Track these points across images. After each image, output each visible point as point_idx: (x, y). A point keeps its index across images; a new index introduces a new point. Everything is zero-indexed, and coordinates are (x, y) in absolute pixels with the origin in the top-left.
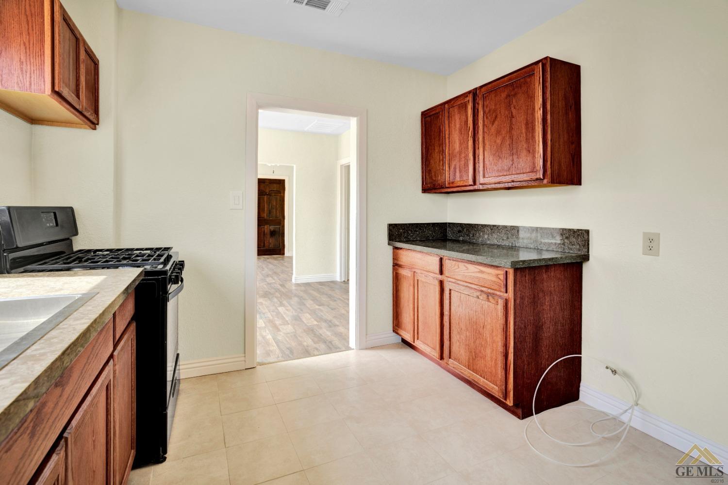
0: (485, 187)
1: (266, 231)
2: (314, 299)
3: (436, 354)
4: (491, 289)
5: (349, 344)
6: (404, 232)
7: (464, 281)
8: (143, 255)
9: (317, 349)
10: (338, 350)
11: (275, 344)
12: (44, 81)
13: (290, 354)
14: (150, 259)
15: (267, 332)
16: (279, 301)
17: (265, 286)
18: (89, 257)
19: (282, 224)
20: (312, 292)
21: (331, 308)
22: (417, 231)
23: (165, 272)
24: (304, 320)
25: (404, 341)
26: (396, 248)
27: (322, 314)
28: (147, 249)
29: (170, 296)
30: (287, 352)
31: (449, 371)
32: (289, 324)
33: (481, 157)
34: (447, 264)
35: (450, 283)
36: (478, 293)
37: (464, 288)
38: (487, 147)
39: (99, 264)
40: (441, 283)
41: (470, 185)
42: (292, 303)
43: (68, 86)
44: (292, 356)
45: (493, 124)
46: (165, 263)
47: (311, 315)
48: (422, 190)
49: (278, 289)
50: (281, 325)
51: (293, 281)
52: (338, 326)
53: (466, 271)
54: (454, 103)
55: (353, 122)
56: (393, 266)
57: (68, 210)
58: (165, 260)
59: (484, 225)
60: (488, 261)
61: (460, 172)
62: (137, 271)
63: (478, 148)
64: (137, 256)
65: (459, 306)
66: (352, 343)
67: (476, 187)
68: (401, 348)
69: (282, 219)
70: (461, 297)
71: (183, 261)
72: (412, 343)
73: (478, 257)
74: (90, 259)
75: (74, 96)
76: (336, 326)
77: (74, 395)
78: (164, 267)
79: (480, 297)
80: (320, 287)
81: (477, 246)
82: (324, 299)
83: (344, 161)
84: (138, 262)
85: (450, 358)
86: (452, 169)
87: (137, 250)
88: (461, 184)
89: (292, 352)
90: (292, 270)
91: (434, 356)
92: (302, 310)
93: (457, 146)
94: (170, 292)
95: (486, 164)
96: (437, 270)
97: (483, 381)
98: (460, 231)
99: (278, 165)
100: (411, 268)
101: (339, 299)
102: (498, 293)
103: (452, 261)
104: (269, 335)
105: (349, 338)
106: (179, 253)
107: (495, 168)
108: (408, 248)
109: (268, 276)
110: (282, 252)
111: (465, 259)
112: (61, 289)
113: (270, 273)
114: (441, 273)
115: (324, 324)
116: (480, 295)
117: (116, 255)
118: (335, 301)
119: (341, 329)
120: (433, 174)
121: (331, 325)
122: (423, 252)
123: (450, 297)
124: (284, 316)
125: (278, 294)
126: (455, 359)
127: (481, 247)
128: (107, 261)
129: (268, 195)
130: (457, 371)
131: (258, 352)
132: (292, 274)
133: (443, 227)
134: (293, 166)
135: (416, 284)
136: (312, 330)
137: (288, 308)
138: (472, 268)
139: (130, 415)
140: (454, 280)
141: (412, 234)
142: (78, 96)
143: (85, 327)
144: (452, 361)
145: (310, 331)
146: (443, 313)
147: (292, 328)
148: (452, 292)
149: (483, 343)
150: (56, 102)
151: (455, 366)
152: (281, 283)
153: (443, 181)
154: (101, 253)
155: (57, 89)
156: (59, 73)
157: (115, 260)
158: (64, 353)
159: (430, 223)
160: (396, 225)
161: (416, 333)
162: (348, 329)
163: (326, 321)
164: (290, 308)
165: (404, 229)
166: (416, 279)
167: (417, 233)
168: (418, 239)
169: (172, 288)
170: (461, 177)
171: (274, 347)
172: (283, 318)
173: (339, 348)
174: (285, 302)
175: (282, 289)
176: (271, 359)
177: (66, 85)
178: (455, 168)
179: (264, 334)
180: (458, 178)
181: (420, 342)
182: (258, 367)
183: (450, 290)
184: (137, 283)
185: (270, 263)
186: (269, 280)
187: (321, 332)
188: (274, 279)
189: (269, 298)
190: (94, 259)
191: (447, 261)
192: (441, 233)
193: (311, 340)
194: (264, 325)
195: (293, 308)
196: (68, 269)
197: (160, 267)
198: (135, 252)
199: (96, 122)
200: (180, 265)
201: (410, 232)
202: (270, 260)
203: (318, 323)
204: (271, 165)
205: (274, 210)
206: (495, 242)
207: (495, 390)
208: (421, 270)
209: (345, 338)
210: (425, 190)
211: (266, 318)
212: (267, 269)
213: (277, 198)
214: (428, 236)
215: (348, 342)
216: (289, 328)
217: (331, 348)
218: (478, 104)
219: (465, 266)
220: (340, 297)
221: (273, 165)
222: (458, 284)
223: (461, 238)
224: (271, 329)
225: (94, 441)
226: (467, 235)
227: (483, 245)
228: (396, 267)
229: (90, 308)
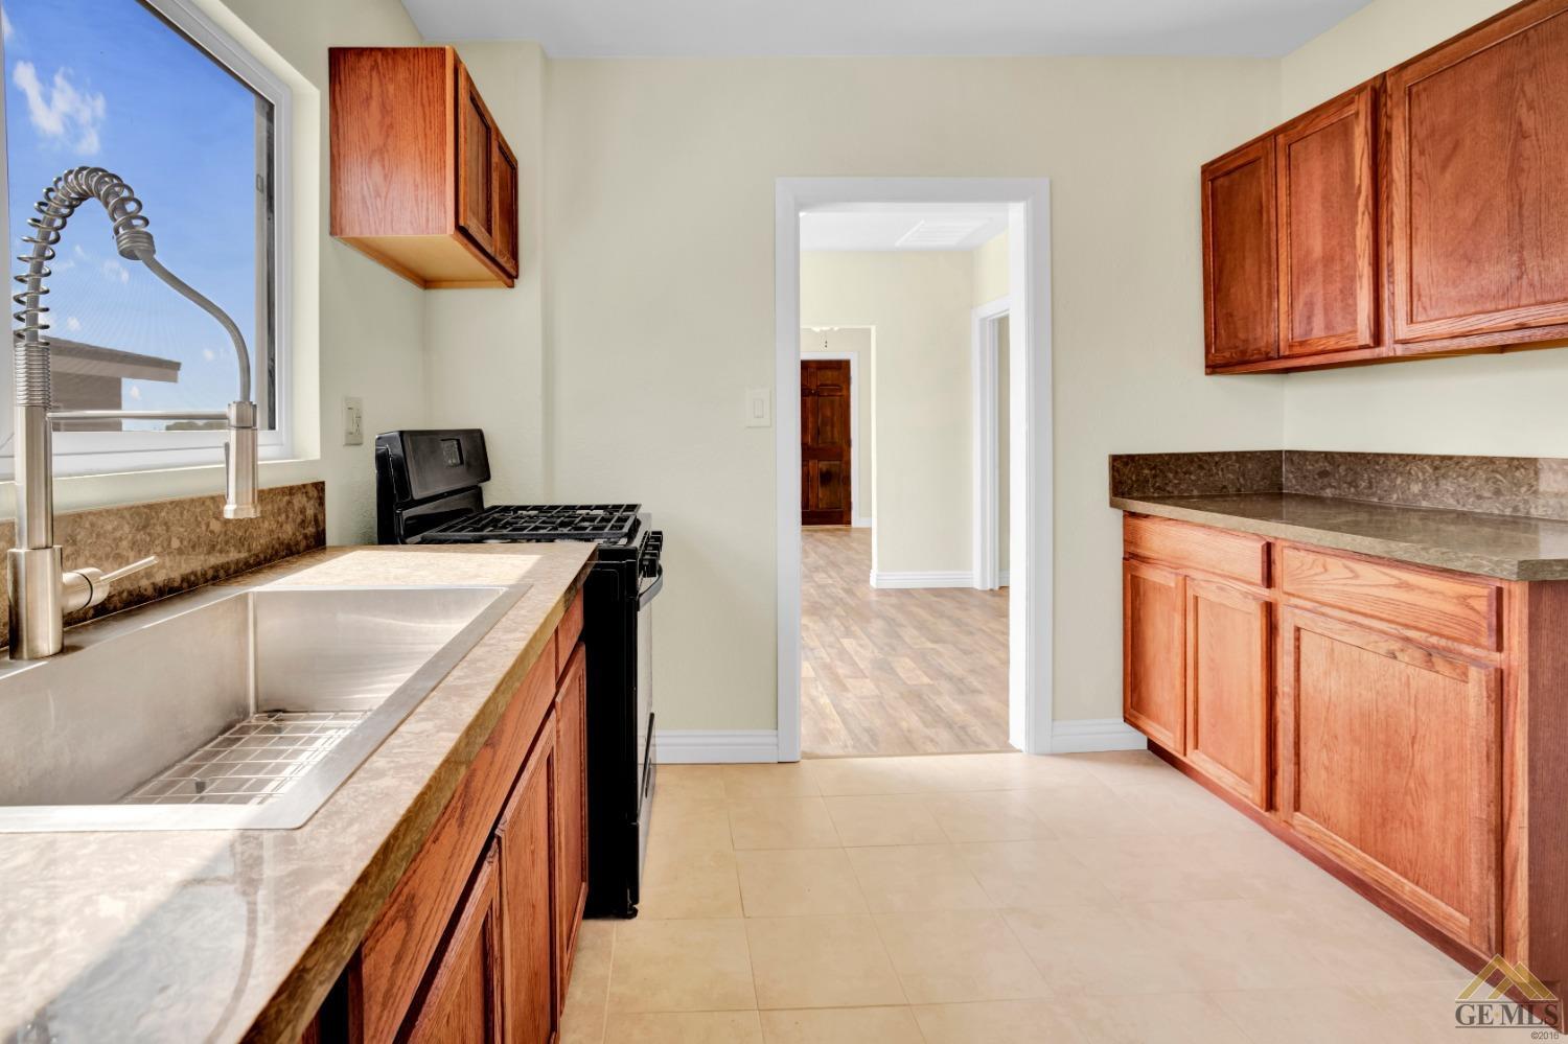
0: (1415, 348)
1: (811, 473)
2: (921, 626)
3: (1254, 794)
4: (1441, 636)
5: (1008, 738)
6: (1155, 476)
7: (1341, 608)
8: (592, 519)
9: (932, 740)
10: (983, 748)
11: (837, 717)
12: (445, 212)
13: (872, 743)
14: (605, 527)
15: (820, 689)
16: (842, 624)
17: (812, 591)
18: (509, 519)
19: (845, 459)
20: (916, 610)
21: (961, 650)
22: (1191, 474)
23: (633, 553)
24: (900, 671)
25: (1155, 748)
26: (1131, 515)
27: (940, 661)
28: (598, 507)
29: (641, 599)
30: (866, 739)
31: (1294, 844)
32: (867, 677)
33: (1400, 269)
34: (1285, 560)
35: (1297, 611)
36: (1395, 646)
37: (1344, 626)
38: (1422, 233)
39: (525, 532)
40: (1270, 609)
41: (1366, 347)
42: (873, 631)
43: (475, 214)
44: (875, 749)
45: (1444, 168)
46: (631, 535)
47: (915, 663)
48: (1207, 367)
49: (841, 599)
50: (850, 677)
51: (873, 582)
52: (980, 692)
53: (1354, 582)
54: (1306, 126)
55: (1016, 214)
56: (1124, 559)
57: (475, 435)
58: (630, 530)
59: (1408, 455)
60: (1432, 556)
61: (1327, 310)
62: (587, 549)
63: (1390, 243)
64: (584, 520)
65: (1327, 674)
66: (1018, 735)
67: (1383, 351)
68: (1146, 764)
69: (845, 447)
70: (1332, 650)
71: (660, 533)
72: (1180, 756)
73: (1393, 545)
74: (511, 524)
75: (483, 230)
76: (975, 691)
77: (507, 766)
78: (630, 542)
79: (1397, 654)
80: (936, 599)
81: (1385, 514)
82: (944, 627)
83: (990, 309)
84: (587, 531)
85: (1297, 808)
86: (1299, 305)
87: (582, 508)
88: (1332, 344)
89: (874, 739)
90: (871, 560)
91: (1246, 797)
92: (894, 649)
93: (1317, 245)
94: (640, 592)
95: (1418, 285)
96: (1256, 571)
97: (1413, 893)
98: (1323, 474)
99: (836, 329)
100: (1176, 565)
101: (981, 630)
102: (1468, 650)
103: (1302, 553)
104: (825, 696)
105: (1008, 724)
106: (653, 517)
107: (1453, 293)
108: (1167, 515)
109: (817, 569)
110: (845, 520)
111: (1348, 548)
112: (477, 576)
113: (821, 562)
114: (1269, 580)
115: (945, 686)
116: (1402, 650)
117: (549, 518)
118: (971, 633)
119: (987, 701)
120: (1240, 324)
121: (961, 688)
122: (1210, 527)
123: (1298, 648)
124: (856, 659)
125: (839, 610)
126: (1314, 816)
127: (1399, 517)
128: (536, 528)
129: (814, 395)
130: (1321, 850)
131: (803, 731)
132: (870, 567)
133: (1271, 461)
134: (869, 330)
135: (1191, 607)
136: (920, 696)
137: (862, 642)
138: (1370, 573)
139: (579, 817)
140: (1309, 605)
141: (1176, 481)
142: (489, 231)
143: (522, 645)
144: (1305, 818)
145: (915, 697)
146: (1276, 688)
147: (873, 687)
148: (1302, 632)
149: (1412, 785)
150: (460, 246)
151: (1313, 834)
152: (845, 585)
153: (1272, 340)
154: (524, 512)
155: (462, 223)
156: (465, 193)
157: (550, 526)
158: (497, 689)
159: (1229, 453)
160: (1131, 458)
161: (1191, 730)
162: (1006, 703)
163: (950, 678)
164: (867, 641)
165: (1154, 468)
166: (1190, 594)
167: (1193, 477)
168: (1195, 493)
169: (644, 583)
170: (1329, 326)
171: (836, 724)
172: (854, 664)
173: (987, 745)
174: (855, 628)
175: (848, 599)
176: (830, 748)
177: (474, 214)
178: (1310, 305)
179: (814, 693)
180: (1318, 330)
181: (1204, 757)
182: (805, 763)
183: (1298, 630)
184: (589, 570)
185: (820, 541)
186: (820, 577)
187: (939, 702)
188: (830, 577)
189: (821, 618)
190: (516, 523)
191: (1288, 552)
192: (1263, 478)
193: (917, 718)
194: (812, 674)
195: (874, 644)
196: (480, 540)
197: (623, 541)
198: (579, 512)
199: (514, 273)
200: (656, 538)
201: (1171, 475)
202: (820, 535)
203: (931, 683)
204: (822, 331)
205: (829, 428)
206: (1451, 503)
207: (1457, 923)
208: (1207, 572)
209: (1001, 725)
210: (1213, 368)
211: (816, 658)
212: (814, 555)
213: (832, 402)
214: (1225, 487)
215: (1006, 733)
216: (868, 687)
217: (965, 742)
218: (1389, 117)
219: (1347, 567)
220: (984, 628)
221: (824, 328)
222: (1323, 614)
223: (1328, 493)
224: (828, 683)
225: (533, 852)
226: (1350, 484)
227: (1405, 510)
228: (1134, 562)
229: (523, 612)
